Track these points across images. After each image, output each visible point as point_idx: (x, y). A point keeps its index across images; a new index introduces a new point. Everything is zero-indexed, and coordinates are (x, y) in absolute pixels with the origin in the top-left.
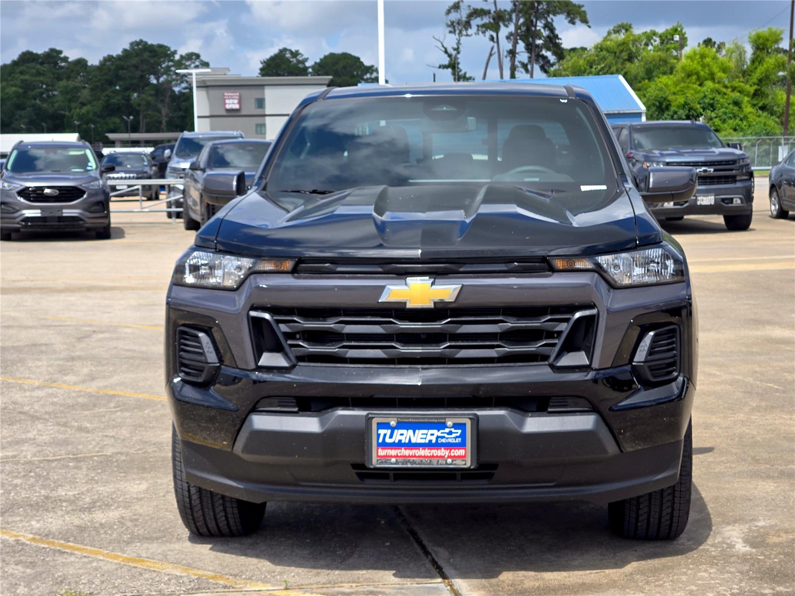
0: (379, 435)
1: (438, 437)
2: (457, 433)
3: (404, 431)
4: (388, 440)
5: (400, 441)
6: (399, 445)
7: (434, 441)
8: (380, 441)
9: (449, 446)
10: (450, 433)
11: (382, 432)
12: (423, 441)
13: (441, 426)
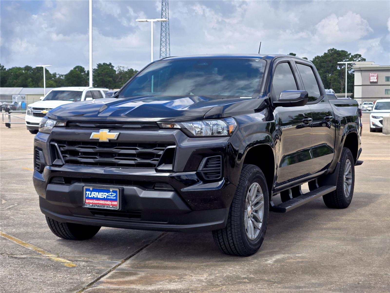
0: (86, 194)
1: (107, 196)
2: (114, 195)
3: (95, 193)
4: (90, 196)
5: (94, 197)
6: (93, 198)
7: (106, 198)
8: (87, 196)
9: (111, 200)
10: (112, 195)
11: (88, 192)
12: (102, 197)
13: (108, 191)
